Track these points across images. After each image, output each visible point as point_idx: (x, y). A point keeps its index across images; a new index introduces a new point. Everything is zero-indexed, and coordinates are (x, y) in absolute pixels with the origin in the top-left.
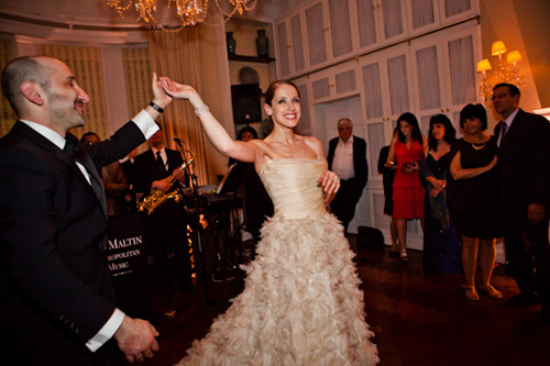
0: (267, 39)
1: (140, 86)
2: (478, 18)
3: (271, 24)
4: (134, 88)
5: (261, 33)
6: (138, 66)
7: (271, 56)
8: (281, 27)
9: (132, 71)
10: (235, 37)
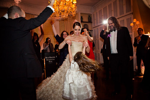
0: (91, 18)
1: (62, 28)
2: (132, 13)
3: (92, 14)
4: (61, 29)
5: (89, 16)
6: (62, 24)
7: (91, 21)
8: (94, 15)
9: (61, 25)
10: (83, 17)
